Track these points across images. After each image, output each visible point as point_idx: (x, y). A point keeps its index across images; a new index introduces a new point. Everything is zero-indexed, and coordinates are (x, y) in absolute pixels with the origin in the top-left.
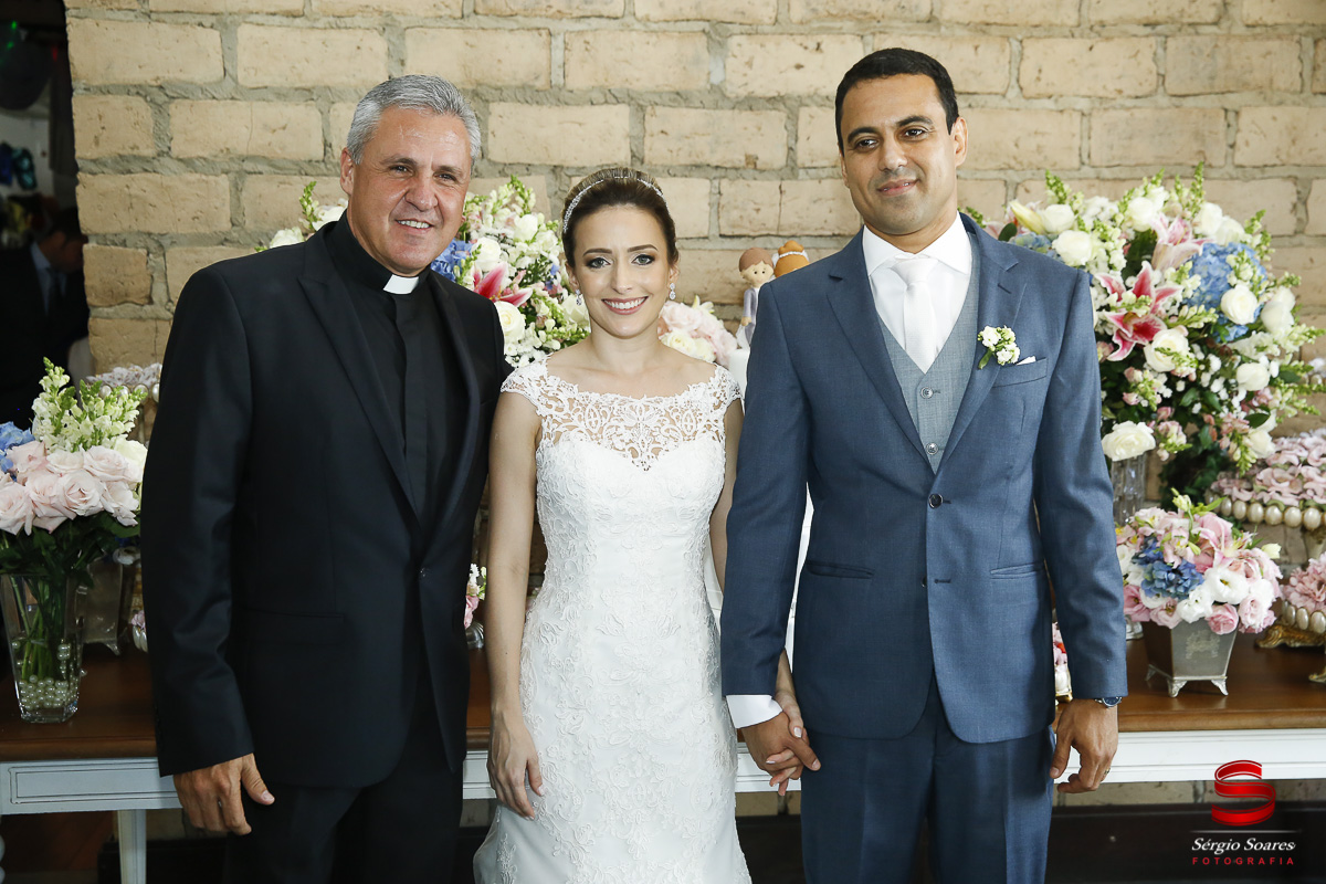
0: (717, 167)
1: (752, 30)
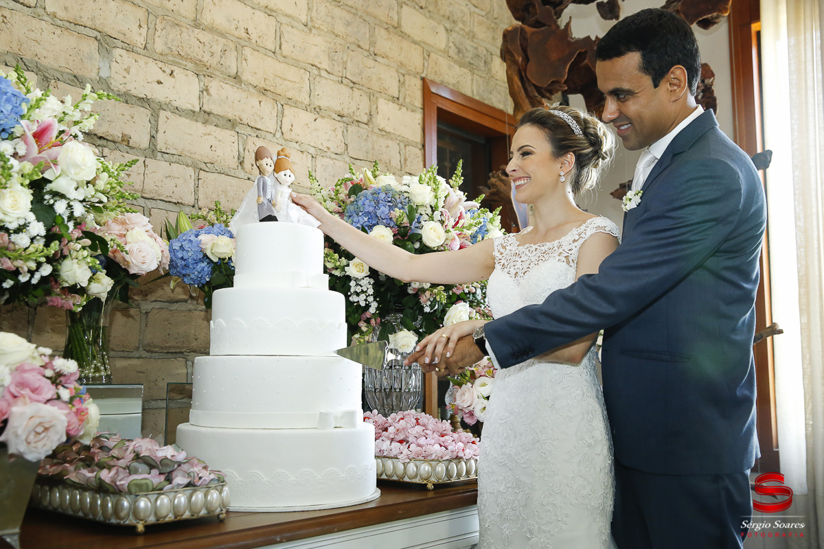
0: (101, 138)
1: (130, 48)
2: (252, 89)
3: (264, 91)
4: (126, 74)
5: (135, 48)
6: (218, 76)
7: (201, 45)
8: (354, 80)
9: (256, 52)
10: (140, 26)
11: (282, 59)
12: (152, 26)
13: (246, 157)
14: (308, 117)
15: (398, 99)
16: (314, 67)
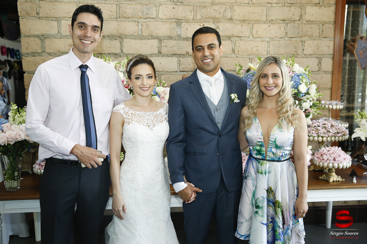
0: (179, 54)
1: (187, 21)
2: (238, 22)
3: (244, 21)
4: (186, 31)
5: (189, 21)
6: (223, 21)
7: (215, 11)
8: (291, 2)
9: (240, 7)
10: (191, 12)
11: (252, 5)
12: (195, 11)
13: (235, 49)
14: (265, 26)
15: (319, 3)
16: (269, 4)
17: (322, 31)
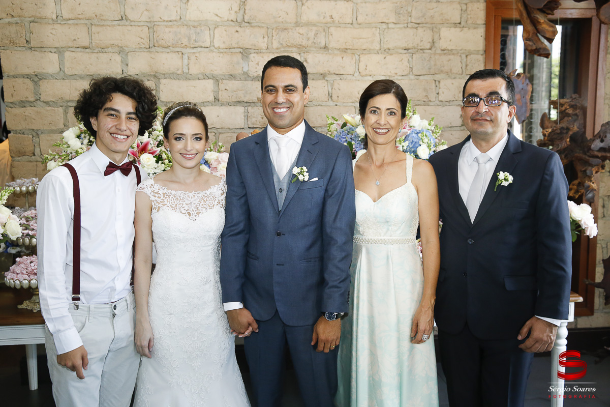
0: (247, 102)
1: (258, 52)
2: (336, 52)
3: (345, 50)
4: (257, 66)
5: (261, 51)
6: (313, 50)
7: (301, 36)
8: (418, 22)
9: (339, 28)
10: (264, 37)
11: (358, 26)
12: (270, 36)
13: (333, 93)
14: (379, 58)
15: (460, 23)
16: (384, 24)
17: (466, 66)
